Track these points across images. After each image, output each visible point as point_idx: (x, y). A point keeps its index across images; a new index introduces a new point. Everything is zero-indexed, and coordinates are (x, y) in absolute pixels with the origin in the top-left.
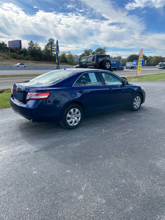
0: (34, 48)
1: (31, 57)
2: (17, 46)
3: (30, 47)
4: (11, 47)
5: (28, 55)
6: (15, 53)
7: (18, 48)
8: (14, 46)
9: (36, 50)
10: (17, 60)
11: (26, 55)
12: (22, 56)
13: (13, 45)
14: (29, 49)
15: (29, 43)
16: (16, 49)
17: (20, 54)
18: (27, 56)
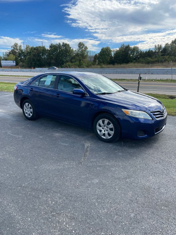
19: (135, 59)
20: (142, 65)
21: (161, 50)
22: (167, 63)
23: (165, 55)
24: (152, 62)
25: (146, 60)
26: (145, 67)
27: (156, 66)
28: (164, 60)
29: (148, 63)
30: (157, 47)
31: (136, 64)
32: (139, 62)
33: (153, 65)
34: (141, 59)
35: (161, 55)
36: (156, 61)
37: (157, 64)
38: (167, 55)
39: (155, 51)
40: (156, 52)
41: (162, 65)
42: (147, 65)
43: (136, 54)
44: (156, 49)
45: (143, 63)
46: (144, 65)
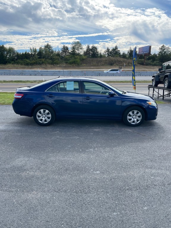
0: (165, 52)
1: (159, 63)
2: (146, 52)
3: (160, 52)
4: (141, 53)
5: (157, 60)
6: (143, 59)
7: (147, 54)
8: (144, 52)
9: (167, 54)
10: (144, 66)
11: (155, 60)
12: (149, 62)
13: (142, 52)
14: (159, 54)
15: (161, 48)
16: (145, 55)
17: (148, 60)
18: (155, 62)
19: (13, 60)
20: (22, 66)
21: (36, 53)
22: (45, 65)
23: (41, 58)
24: (31, 63)
25: (25, 61)
26: (26, 68)
27: (36, 67)
28: (41, 62)
29: (27, 64)
30: (32, 50)
31: (15, 65)
32: (18, 63)
33: (32, 67)
34: (19, 61)
35: (38, 58)
36: (34, 63)
37: (36, 66)
38: (44, 58)
39: (31, 53)
40: (33, 55)
41: (41, 67)
42: (26, 66)
43: (13, 55)
44: (32, 52)
45: (22, 65)
46: (23, 66)
